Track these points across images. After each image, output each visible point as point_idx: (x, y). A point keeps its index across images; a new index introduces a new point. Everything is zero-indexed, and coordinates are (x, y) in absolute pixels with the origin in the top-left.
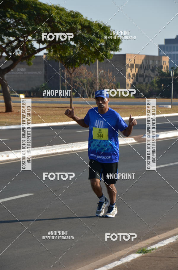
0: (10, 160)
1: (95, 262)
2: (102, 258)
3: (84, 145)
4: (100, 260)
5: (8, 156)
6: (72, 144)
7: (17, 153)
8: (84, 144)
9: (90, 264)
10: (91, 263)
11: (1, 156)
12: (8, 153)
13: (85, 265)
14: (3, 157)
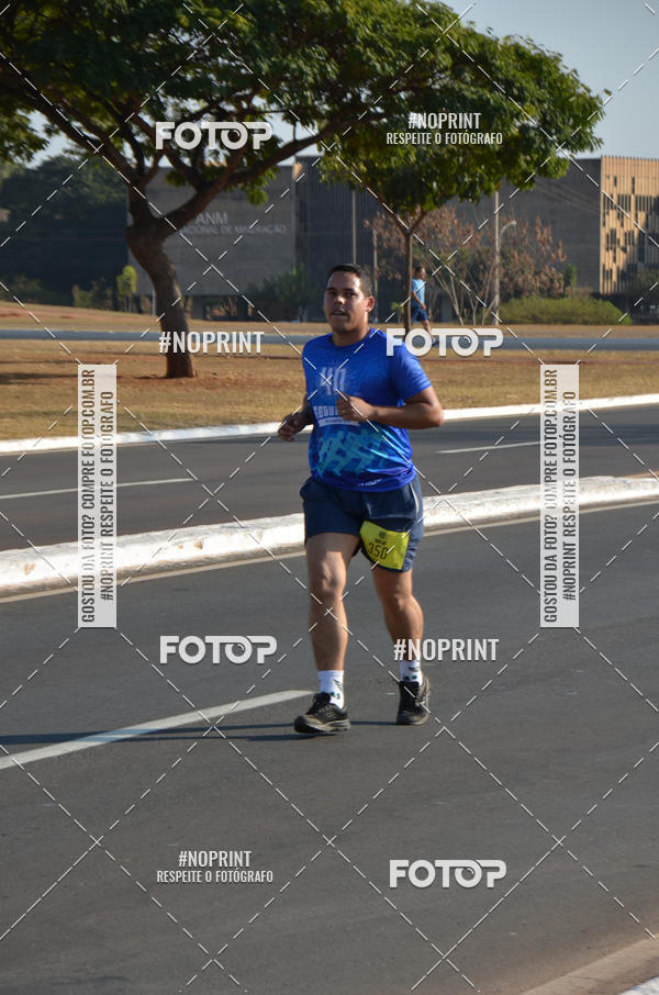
0: (210, 561)
1: (587, 967)
2: (611, 952)
3: (479, 505)
4: (606, 960)
5: (201, 547)
6: (433, 501)
7: (232, 533)
8: (477, 502)
9: (571, 974)
10: (573, 970)
11: (176, 544)
12: (199, 534)
13: (550, 979)
14: (181, 547)
